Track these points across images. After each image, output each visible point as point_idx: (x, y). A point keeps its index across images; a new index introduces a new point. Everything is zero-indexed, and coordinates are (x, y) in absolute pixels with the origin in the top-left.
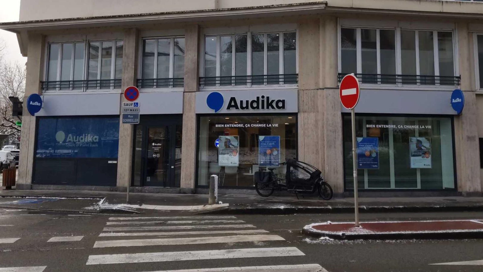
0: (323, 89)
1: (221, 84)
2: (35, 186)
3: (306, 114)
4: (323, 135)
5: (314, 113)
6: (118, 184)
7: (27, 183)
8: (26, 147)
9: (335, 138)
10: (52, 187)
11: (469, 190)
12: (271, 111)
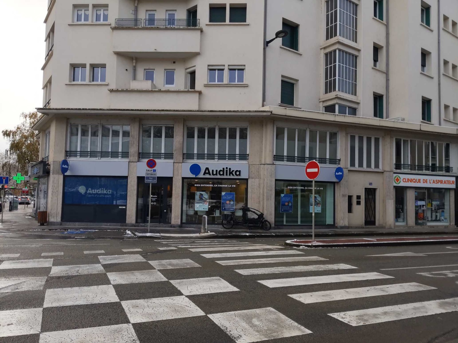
0: (265, 164)
1: (198, 159)
2: (64, 223)
3: (253, 180)
4: (264, 192)
5: (259, 179)
6: (127, 222)
7: (57, 221)
8: (56, 196)
9: (271, 194)
10: (77, 223)
11: (342, 225)
12: (232, 177)
